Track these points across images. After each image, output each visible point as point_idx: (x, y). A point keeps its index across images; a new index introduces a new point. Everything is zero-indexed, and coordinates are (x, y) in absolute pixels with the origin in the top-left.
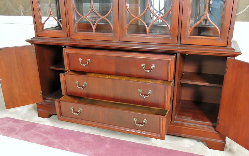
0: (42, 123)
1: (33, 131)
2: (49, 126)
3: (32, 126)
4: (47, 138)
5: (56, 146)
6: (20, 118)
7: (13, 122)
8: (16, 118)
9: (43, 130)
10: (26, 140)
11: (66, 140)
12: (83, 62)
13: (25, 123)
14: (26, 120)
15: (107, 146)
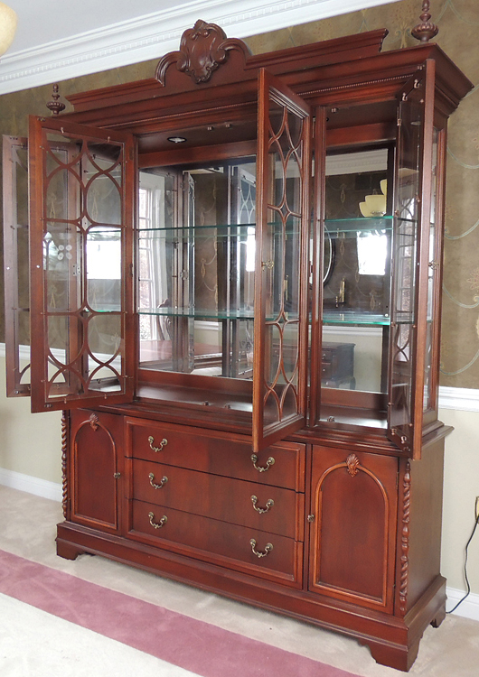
0: (57, 569)
1: (33, 580)
2: (68, 575)
3: (37, 570)
4: (52, 597)
5: (63, 614)
6: (19, 554)
7: (5, 559)
8: (13, 553)
9: (53, 581)
10: (13, 595)
11: (88, 606)
12: (156, 444)
13: (26, 565)
14: (31, 559)
15: (162, 628)
